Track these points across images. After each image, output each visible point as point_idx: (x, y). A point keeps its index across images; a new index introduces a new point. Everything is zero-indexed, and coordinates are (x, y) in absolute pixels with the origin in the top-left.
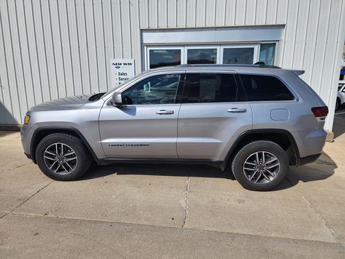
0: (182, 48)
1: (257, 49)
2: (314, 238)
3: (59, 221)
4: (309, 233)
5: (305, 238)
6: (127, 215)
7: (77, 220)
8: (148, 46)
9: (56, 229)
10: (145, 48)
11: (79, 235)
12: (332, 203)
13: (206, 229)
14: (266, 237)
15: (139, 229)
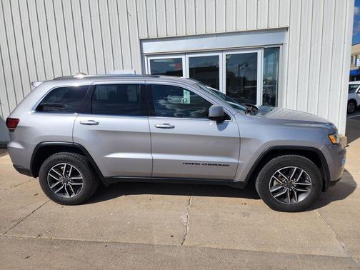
0: (183, 57)
1: (260, 53)
2: (323, 253)
3: (52, 242)
4: (317, 247)
5: (313, 253)
6: (124, 233)
7: (72, 241)
8: (148, 55)
9: (48, 252)
10: (146, 58)
11: (71, 257)
12: (344, 213)
13: (208, 246)
14: (271, 253)
15: (135, 249)
